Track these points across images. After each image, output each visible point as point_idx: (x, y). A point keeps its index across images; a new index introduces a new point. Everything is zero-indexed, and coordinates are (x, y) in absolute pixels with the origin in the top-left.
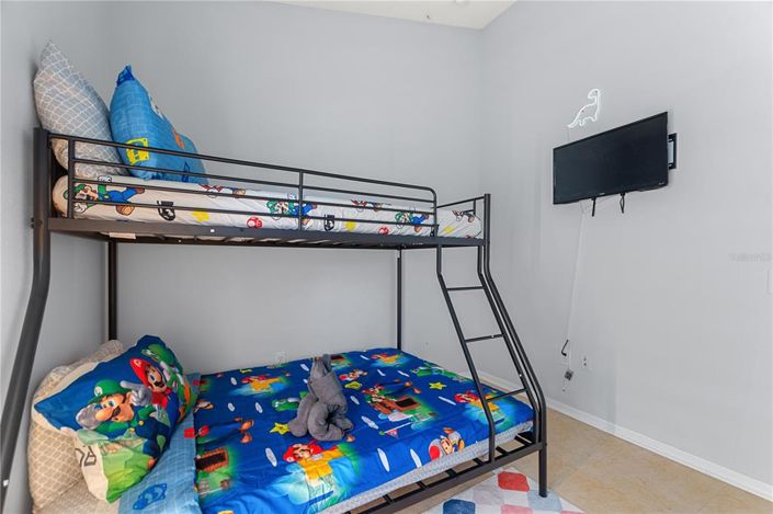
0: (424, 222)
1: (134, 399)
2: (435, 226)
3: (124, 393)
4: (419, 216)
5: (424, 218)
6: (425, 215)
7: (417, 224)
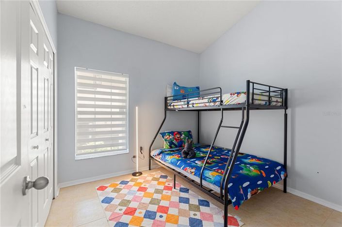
0: (217, 100)
1: (171, 137)
2: (222, 101)
3: (170, 136)
4: (215, 98)
5: (217, 99)
6: (217, 98)
7: (214, 101)
